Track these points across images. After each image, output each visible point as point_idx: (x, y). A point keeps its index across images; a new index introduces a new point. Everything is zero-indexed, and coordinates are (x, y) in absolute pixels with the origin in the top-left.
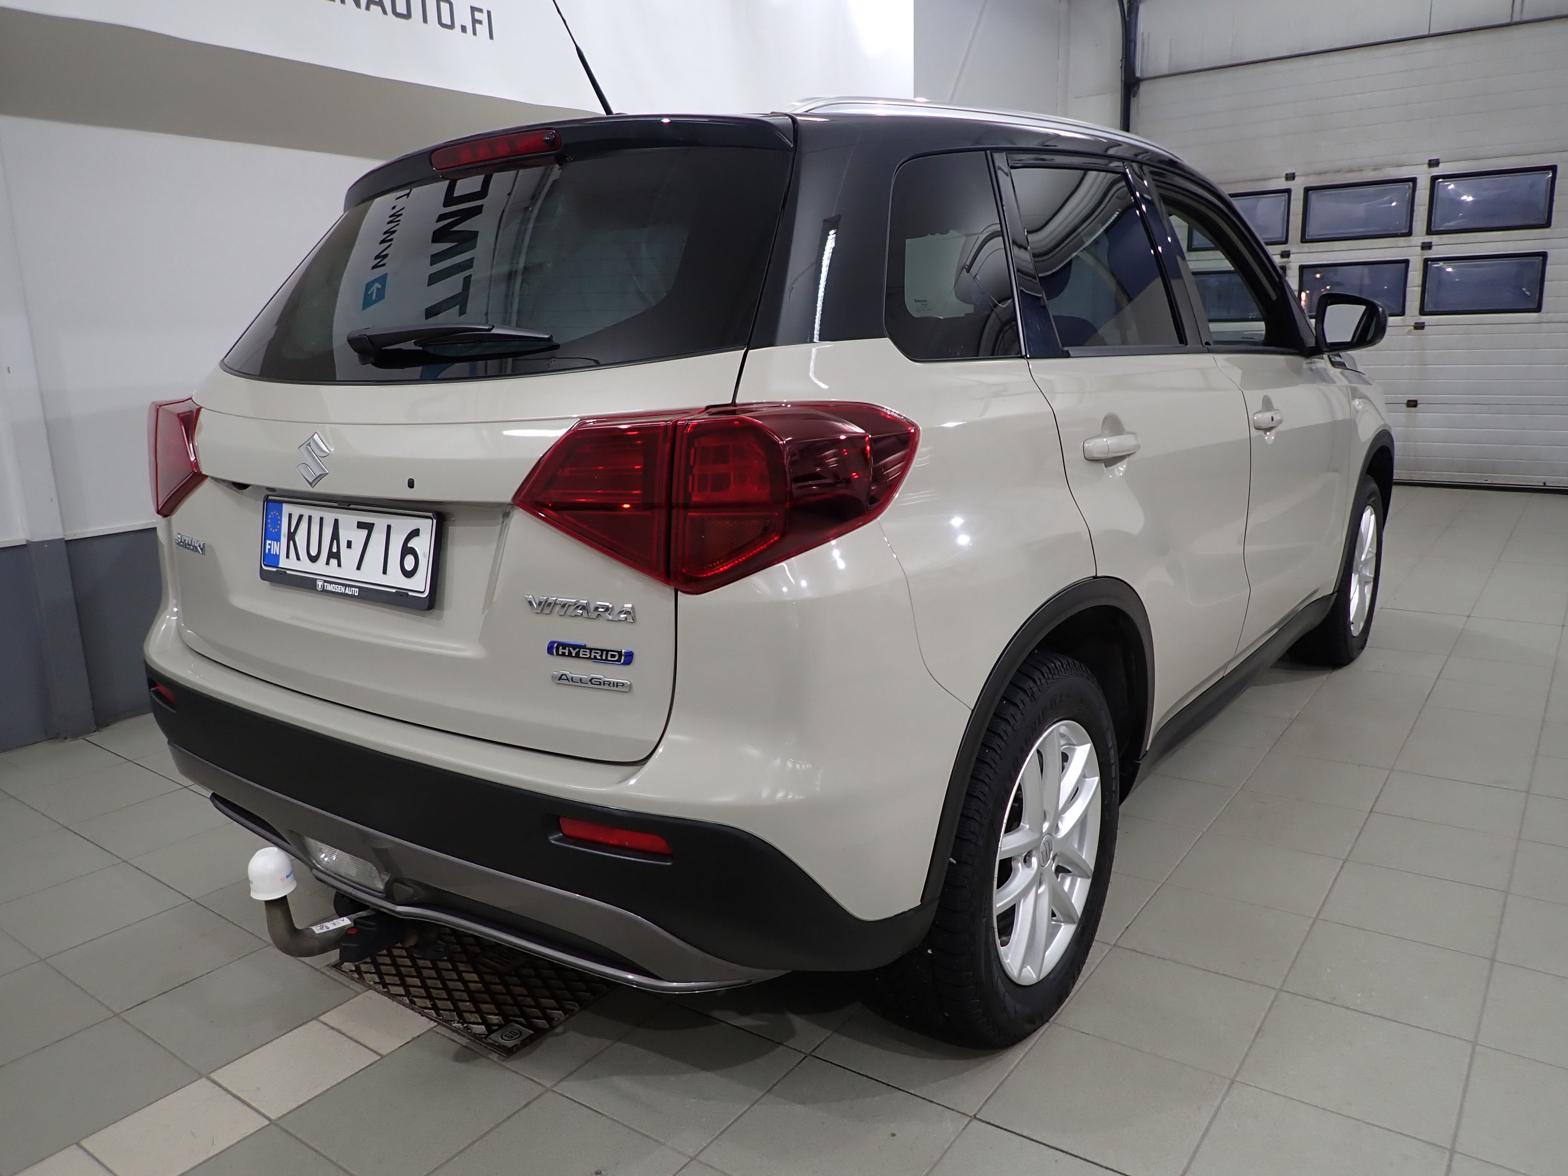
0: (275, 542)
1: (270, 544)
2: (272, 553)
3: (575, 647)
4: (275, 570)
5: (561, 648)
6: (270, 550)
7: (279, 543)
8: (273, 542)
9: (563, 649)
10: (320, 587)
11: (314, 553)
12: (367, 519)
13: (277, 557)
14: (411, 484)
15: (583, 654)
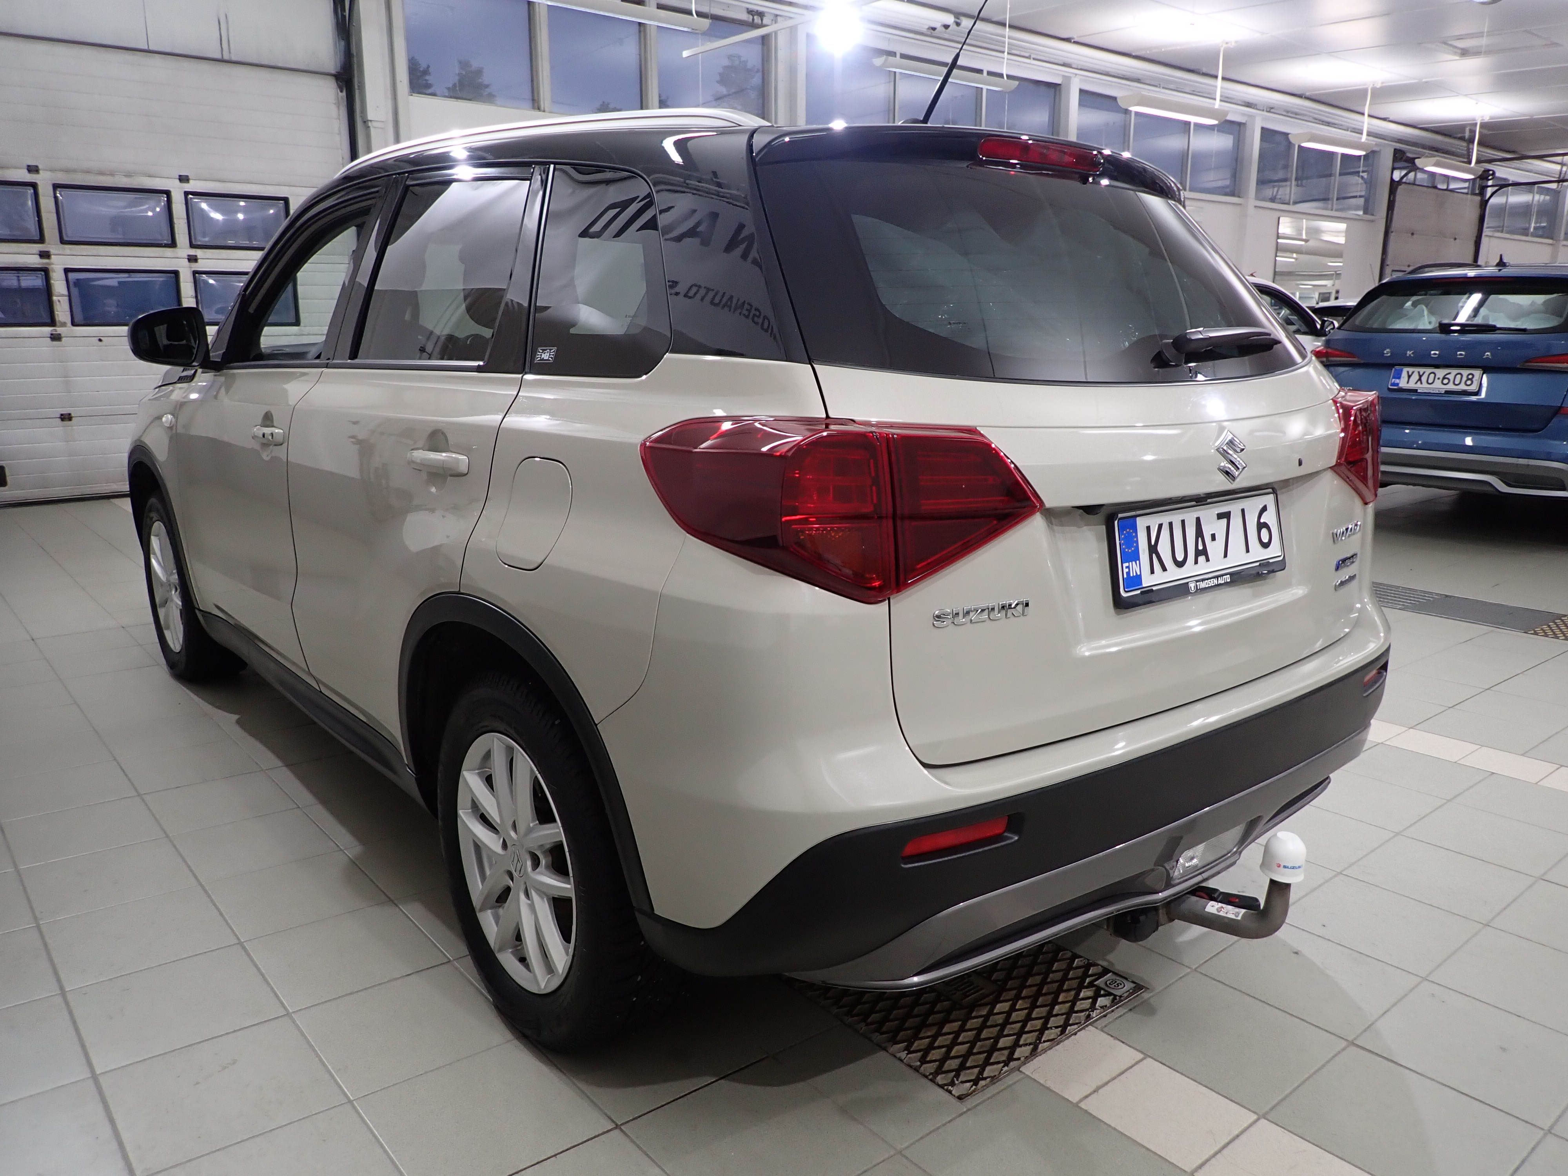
0: (1134, 563)
1: (1128, 567)
2: (1132, 575)
4: (1138, 592)
5: (1341, 563)
6: (1128, 573)
7: (1138, 562)
8: (1131, 563)
10: (1193, 589)
11: (1180, 558)
12: (1223, 509)
13: (1139, 578)
14: (1300, 463)
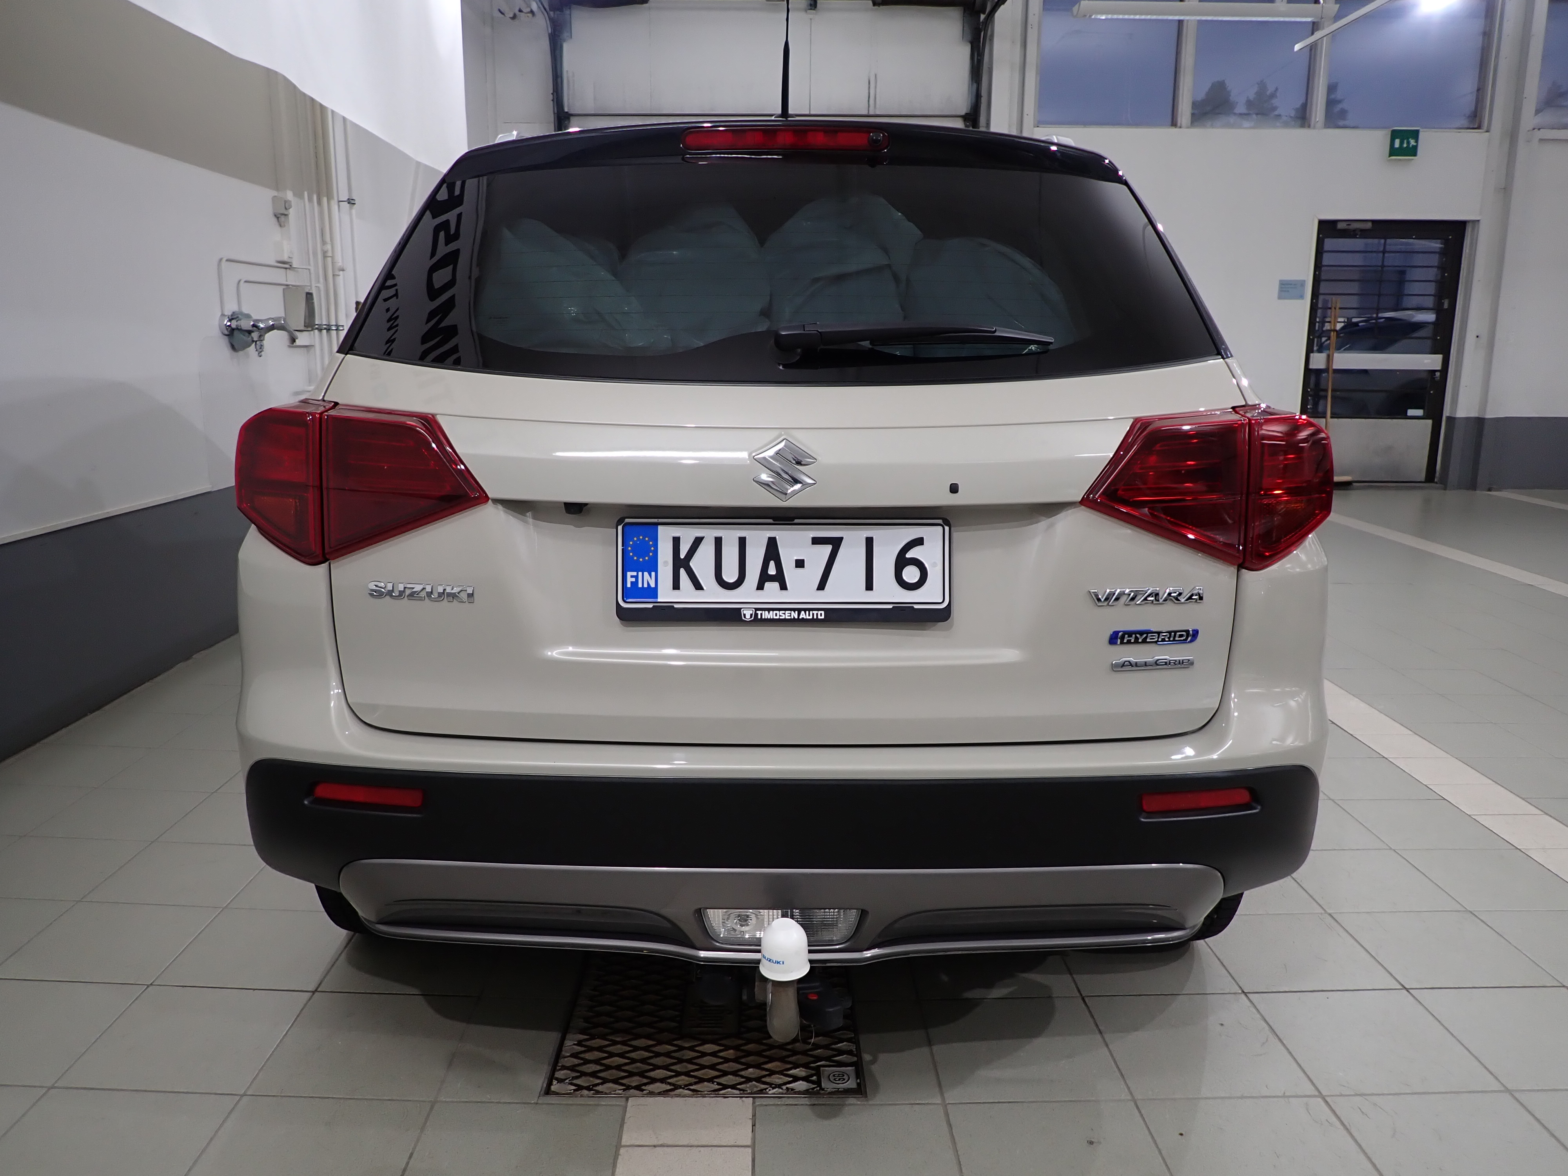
0: (646, 574)
1: (635, 577)
2: (640, 585)
3: (1141, 633)
4: (648, 605)
5: (1126, 636)
6: (634, 583)
7: (653, 574)
8: (640, 574)
9: (1128, 637)
11: (730, 579)
12: (830, 533)
13: (652, 591)
14: (954, 489)
15: (1151, 639)
